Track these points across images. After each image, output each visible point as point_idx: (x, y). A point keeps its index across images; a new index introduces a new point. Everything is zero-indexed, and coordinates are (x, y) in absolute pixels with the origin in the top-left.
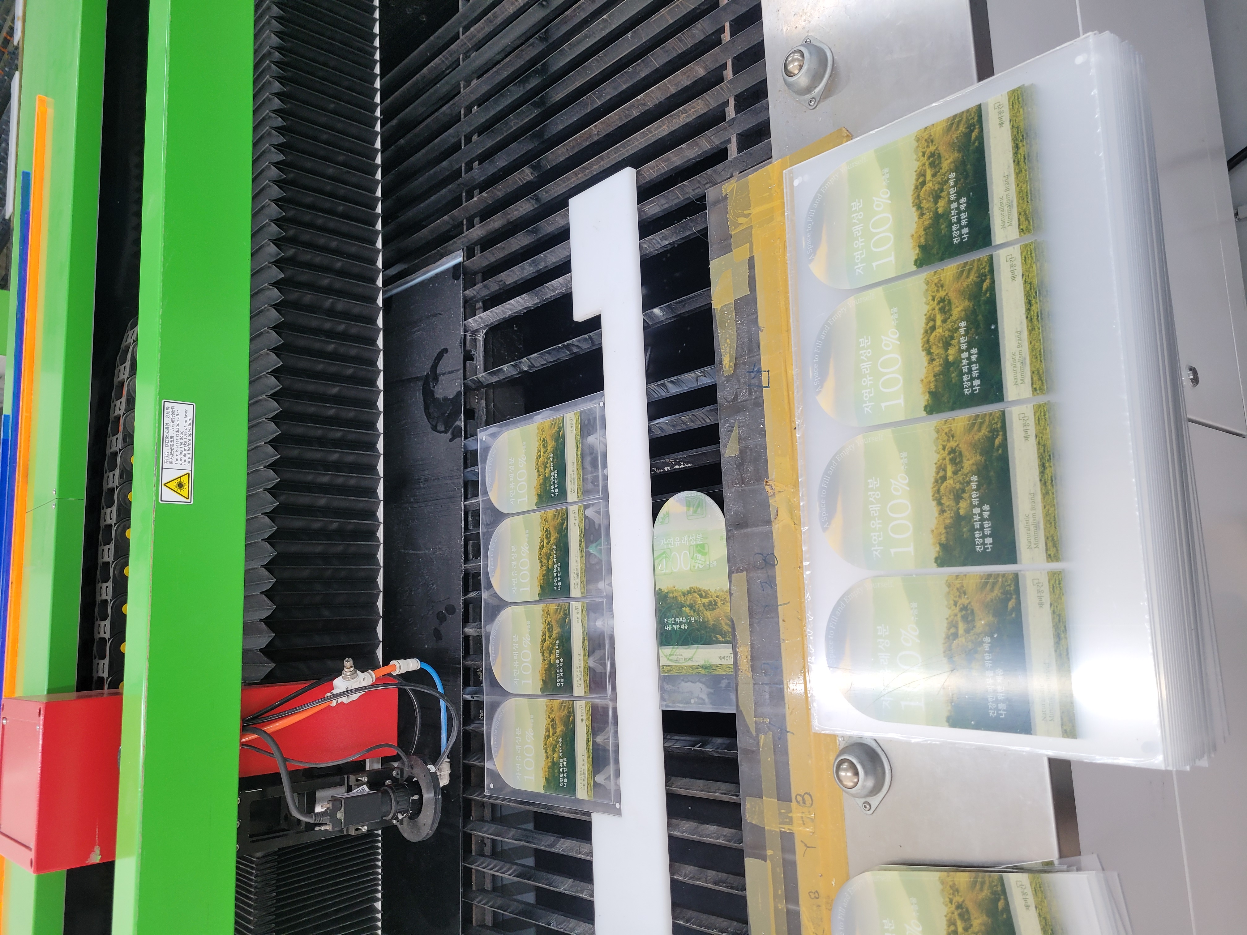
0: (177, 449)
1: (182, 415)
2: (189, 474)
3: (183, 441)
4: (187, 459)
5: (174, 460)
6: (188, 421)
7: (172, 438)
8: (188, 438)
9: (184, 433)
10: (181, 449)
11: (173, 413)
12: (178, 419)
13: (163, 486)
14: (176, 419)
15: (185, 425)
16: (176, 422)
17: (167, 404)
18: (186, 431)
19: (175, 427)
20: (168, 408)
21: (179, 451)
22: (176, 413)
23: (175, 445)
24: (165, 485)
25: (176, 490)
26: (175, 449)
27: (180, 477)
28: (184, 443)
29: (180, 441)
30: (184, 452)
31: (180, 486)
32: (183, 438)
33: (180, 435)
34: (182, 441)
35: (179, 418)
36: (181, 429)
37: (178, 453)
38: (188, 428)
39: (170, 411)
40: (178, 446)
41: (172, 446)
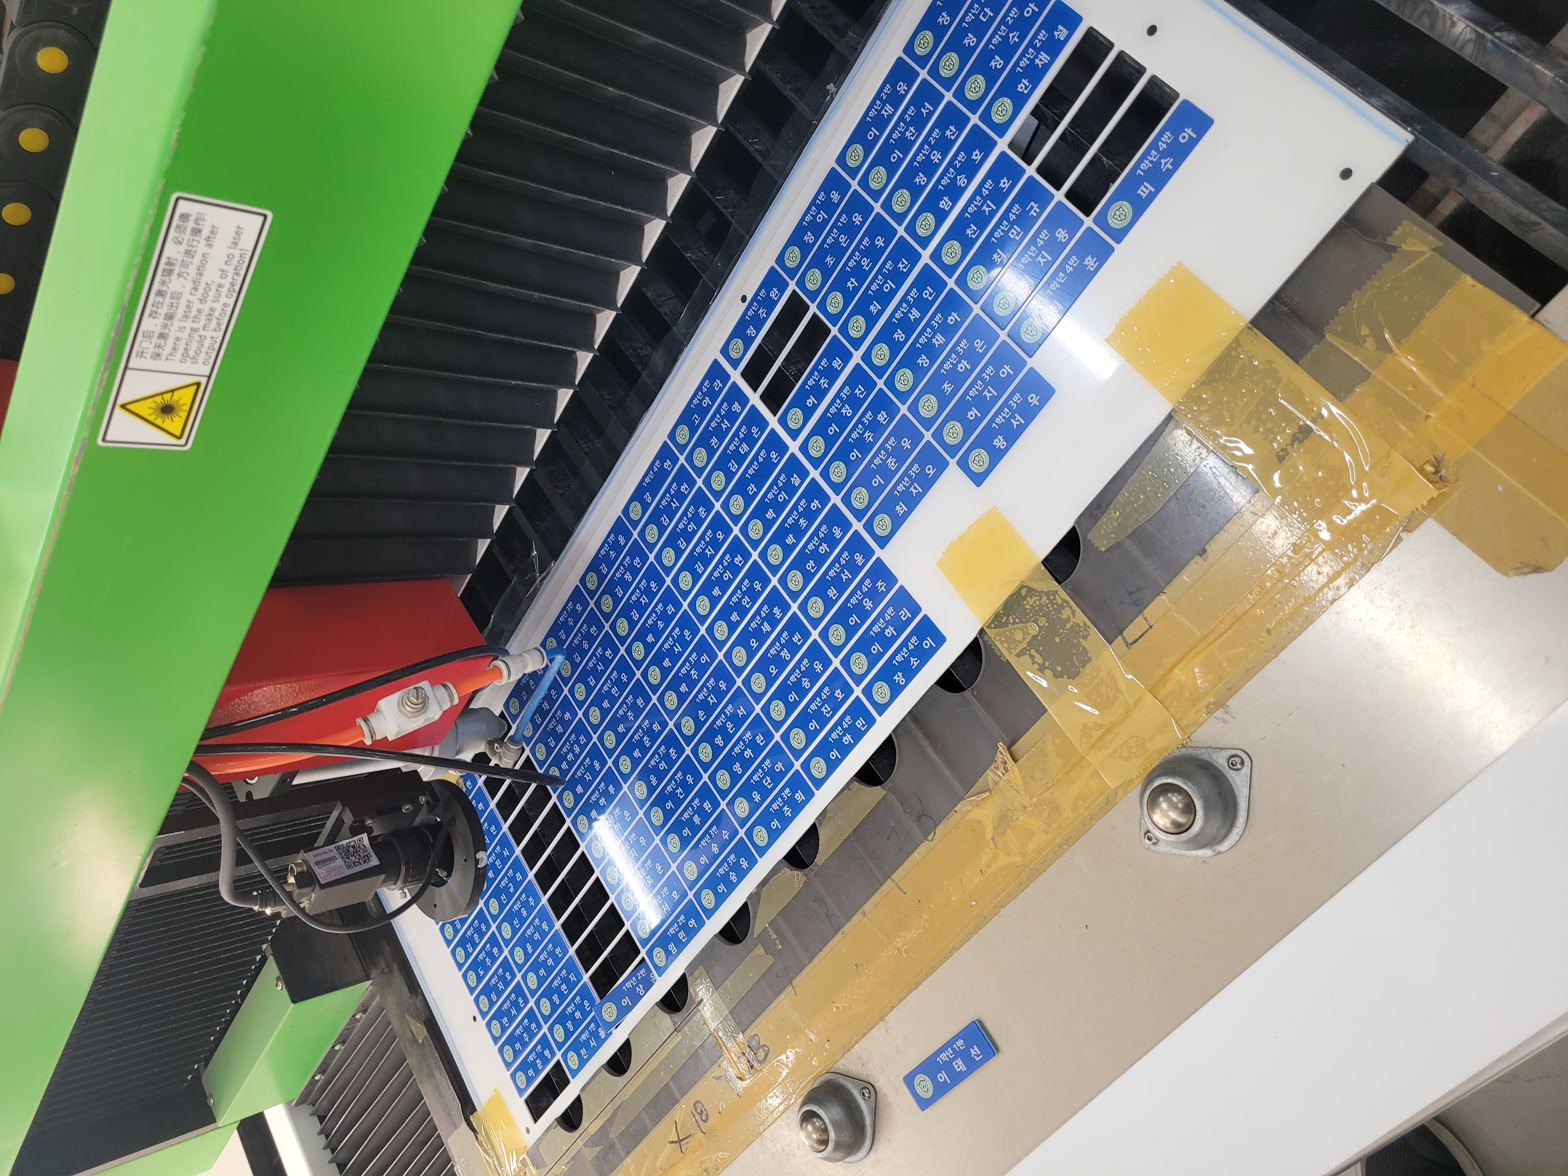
0: (182, 324)
1: (223, 240)
2: (198, 384)
3: (206, 308)
4: (204, 349)
5: (168, 349)
6: (237, 257)
7: (177, 296)
8: (223, 299)
9: (214, 287)
10: (195, 326)
11: (197, 232)
12: (207, 250)
13: (118, 411)
14: (201, 248)
15: (226, 268)
16: (197, 260)
17: (183, 206)
18: (222, 281)
19: (192, 270)
20: (185, 217)
21: (188, 331)
22: (206, 233)
23: (180, 313)
24: (123, 406)
25: (151, 418)
26: (176, 323)
27: (173, 391)
28: (207, 311)
29: (197, 305)
30: (202, 333)
31: (167, 410)
32: (209, 299)
33: (199, 294)
34: (201, 306)
35: (210, 246)
36: (211, 274)
37: (184, 335)
38: (230, 275)
39: (191, 224)
40: (187, 317)
41: (170, 317)
